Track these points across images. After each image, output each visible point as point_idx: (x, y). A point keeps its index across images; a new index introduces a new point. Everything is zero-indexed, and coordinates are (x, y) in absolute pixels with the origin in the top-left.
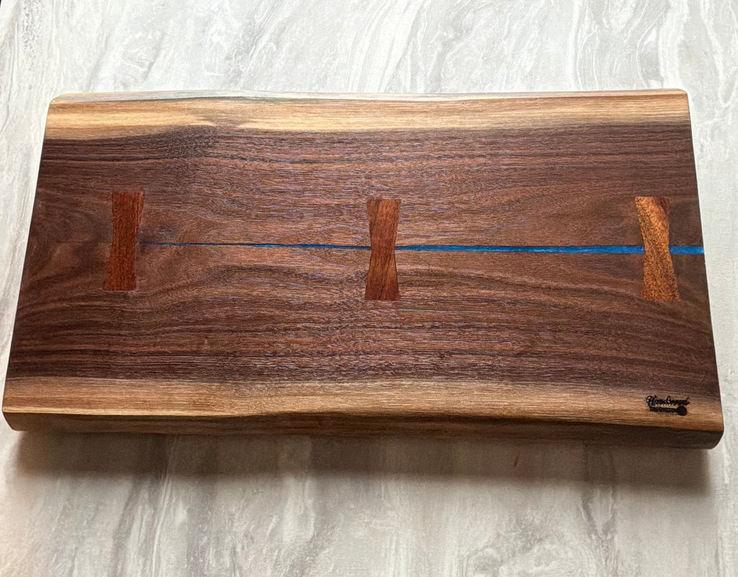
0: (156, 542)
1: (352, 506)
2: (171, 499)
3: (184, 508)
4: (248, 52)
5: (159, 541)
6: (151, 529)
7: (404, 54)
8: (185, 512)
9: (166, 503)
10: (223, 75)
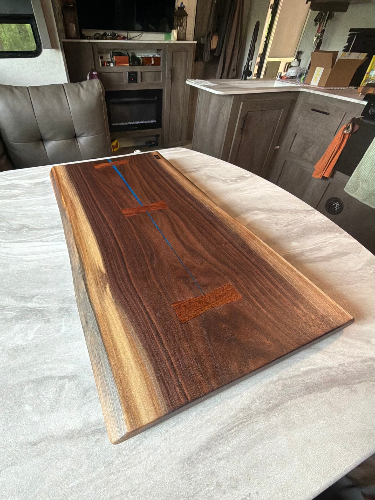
0: (312, 247)
1: (239, 206)
2: (293, 249)
3: (292, 244)
4: (42, 310)
5: (311, 246)
6: (310, 250)
7: (39, 241)
8: (292, 243)
9: (297, 250)
10: (63, 319)
